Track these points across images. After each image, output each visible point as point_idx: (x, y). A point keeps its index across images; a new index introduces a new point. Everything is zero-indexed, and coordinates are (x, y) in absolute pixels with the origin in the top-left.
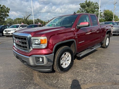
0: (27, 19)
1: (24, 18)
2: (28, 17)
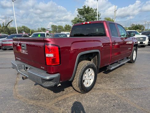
0: (8, 26)
1: (3, 24)
2: (8, 24)
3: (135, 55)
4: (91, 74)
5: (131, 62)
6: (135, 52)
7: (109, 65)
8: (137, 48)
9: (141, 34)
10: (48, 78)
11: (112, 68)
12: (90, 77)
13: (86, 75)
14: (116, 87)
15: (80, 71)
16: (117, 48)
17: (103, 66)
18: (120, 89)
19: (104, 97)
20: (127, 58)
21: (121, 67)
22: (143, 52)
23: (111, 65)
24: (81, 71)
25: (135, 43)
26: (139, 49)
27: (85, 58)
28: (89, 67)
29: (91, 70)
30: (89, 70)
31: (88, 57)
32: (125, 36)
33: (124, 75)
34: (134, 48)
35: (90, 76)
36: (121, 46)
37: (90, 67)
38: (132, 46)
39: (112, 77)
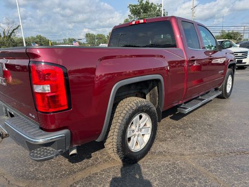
0: (13, 36)
1: (4, 33)
2: (13, 32)
3: (231, 83)
4: (145, 125)
5: (224, 96)
6: (230, 78)
7: (181, 104)
8: (234, 71)
9: (238, 45)
10: (41, 141)
11: (187, 111)
12: (143, 130)
13: (133, 127)
14: (195, 148)
15: (120, 121)
16: (196, 72)
17: (170, 107)
18: (203, 153)
19: (170, 174)
20: (216, 89)
21: (205, 107)
22: (242, 78)
23: (185, 103)
24: (122, 120)
25: (231, 61)
26: (237, 72)
27: (133, 92)
28: (139, 110)
29: (144, 115)
30: (141, 117)
31: (140, 89)
32: (213, 48)
33: (211, 123)
34: (229, 70)
35: (142, 128)
36: (203, 68)
37: (142, 111)
38: (226, 67)
39: (187, 128)
